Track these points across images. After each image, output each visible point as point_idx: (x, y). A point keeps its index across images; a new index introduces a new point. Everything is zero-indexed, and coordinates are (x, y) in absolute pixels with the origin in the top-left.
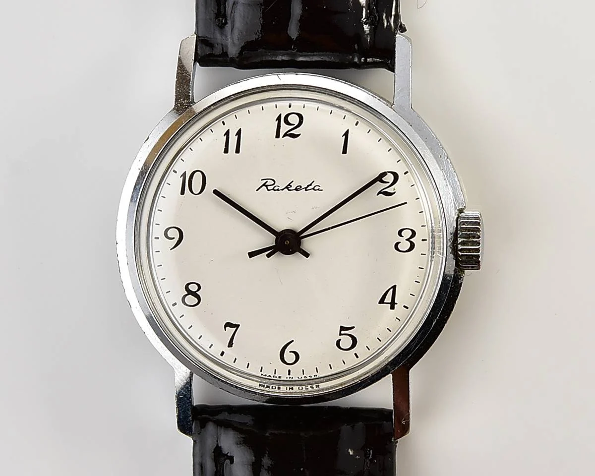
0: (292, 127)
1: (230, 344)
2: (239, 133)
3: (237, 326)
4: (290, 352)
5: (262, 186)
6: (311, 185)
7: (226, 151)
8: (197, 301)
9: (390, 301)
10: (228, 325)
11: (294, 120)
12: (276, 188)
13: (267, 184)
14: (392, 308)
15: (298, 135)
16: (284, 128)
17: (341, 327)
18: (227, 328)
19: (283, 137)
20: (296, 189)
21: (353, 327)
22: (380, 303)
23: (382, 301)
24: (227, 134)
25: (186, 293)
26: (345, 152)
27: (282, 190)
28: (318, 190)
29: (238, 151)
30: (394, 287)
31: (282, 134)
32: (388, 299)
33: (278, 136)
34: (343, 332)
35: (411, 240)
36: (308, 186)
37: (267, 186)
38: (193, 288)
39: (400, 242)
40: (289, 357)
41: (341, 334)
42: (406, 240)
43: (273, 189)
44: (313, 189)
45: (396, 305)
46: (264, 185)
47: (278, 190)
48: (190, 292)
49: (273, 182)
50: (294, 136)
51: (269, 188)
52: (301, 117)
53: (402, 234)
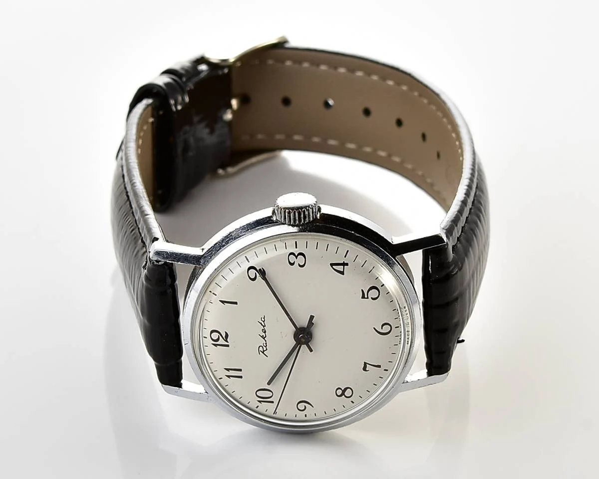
0: (220, 337)
1: (379, 366)
2: (228, 370)
3: (365, 364)
4: (382, 329)
5: (265, 354)
6: (261, 323)
7: (241, 377)
8: (348, 389)
9: (342, 267)
10: (365, 369)
11: (215, 336)
12: (265, 345)
13: (262, 351)
14: (347, 264)
15: (226, 333)
16: (221, 341)
17: (362, 298)
18: (367, 369)
19: (228, 342)
20: (265, 332)
21: (362, 290)
22: (343, 274)
23: (342, 273)
24: (229, 376)
25: (343, 396)
26: (236, 303)
27: (266, 341)
28: (264, 318)
29: (240, 370)
30: (332, 265)
31: (226, 343)
32: (340, 268)
33: (228, 346)
34: (366, 297)
35: (296, 255)
36: (262, 325)
37: (264, 351)
38: (339, 393)
39: (299, 264)
40: (386, 329)
41: (368, 298)
42: (297, 258)
43: (266, 347)
44: (264, 322)
45: (345, 262)
46: (263, 353)
47: (266, 344)
48: (343, 394)
49: (261, 347)
50: (227, 335)
51: (265, 349)
52: (212, 332)
53: (292, 262)
